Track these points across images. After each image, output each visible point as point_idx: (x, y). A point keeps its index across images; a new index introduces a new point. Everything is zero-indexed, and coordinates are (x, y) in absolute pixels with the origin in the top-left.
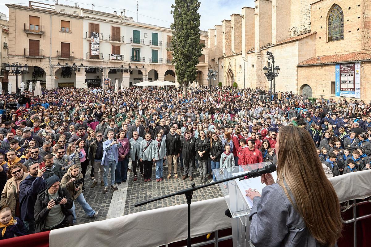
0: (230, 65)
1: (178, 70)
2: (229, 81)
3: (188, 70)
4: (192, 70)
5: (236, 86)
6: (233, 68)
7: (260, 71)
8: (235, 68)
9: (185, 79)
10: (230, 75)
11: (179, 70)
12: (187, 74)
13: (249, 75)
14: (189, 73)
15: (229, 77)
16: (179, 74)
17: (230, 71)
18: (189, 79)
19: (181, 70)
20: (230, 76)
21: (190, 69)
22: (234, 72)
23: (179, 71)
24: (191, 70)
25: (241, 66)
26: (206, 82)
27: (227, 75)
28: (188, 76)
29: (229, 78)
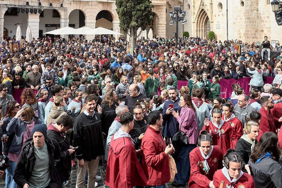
0: (202, 3)
1: (120, 7)
2: (201, 29)
3: (138, 7)
4: (145, 8)
5: (212, 36)
6: (207, 9)
7: (256, 11)
8: (212, 8)
9: (133, 23)
10: (202, 19)
11: (122, 8)
12: (136, 14)
13: (236, 19)
14: (140, 13)
15: (201, 23)
16: (123, 15)
17: (203, 13)
18: (139, 23)
19: (126, 7)
20: (203, 22)
21: (142, 6)
22: (209, 15)
23: (124, 9)
24: (143, 8)
25: (221, 5)
26: (163, 31)
27: (197, 19)
28: (138, 18)
29: (201, 25)
